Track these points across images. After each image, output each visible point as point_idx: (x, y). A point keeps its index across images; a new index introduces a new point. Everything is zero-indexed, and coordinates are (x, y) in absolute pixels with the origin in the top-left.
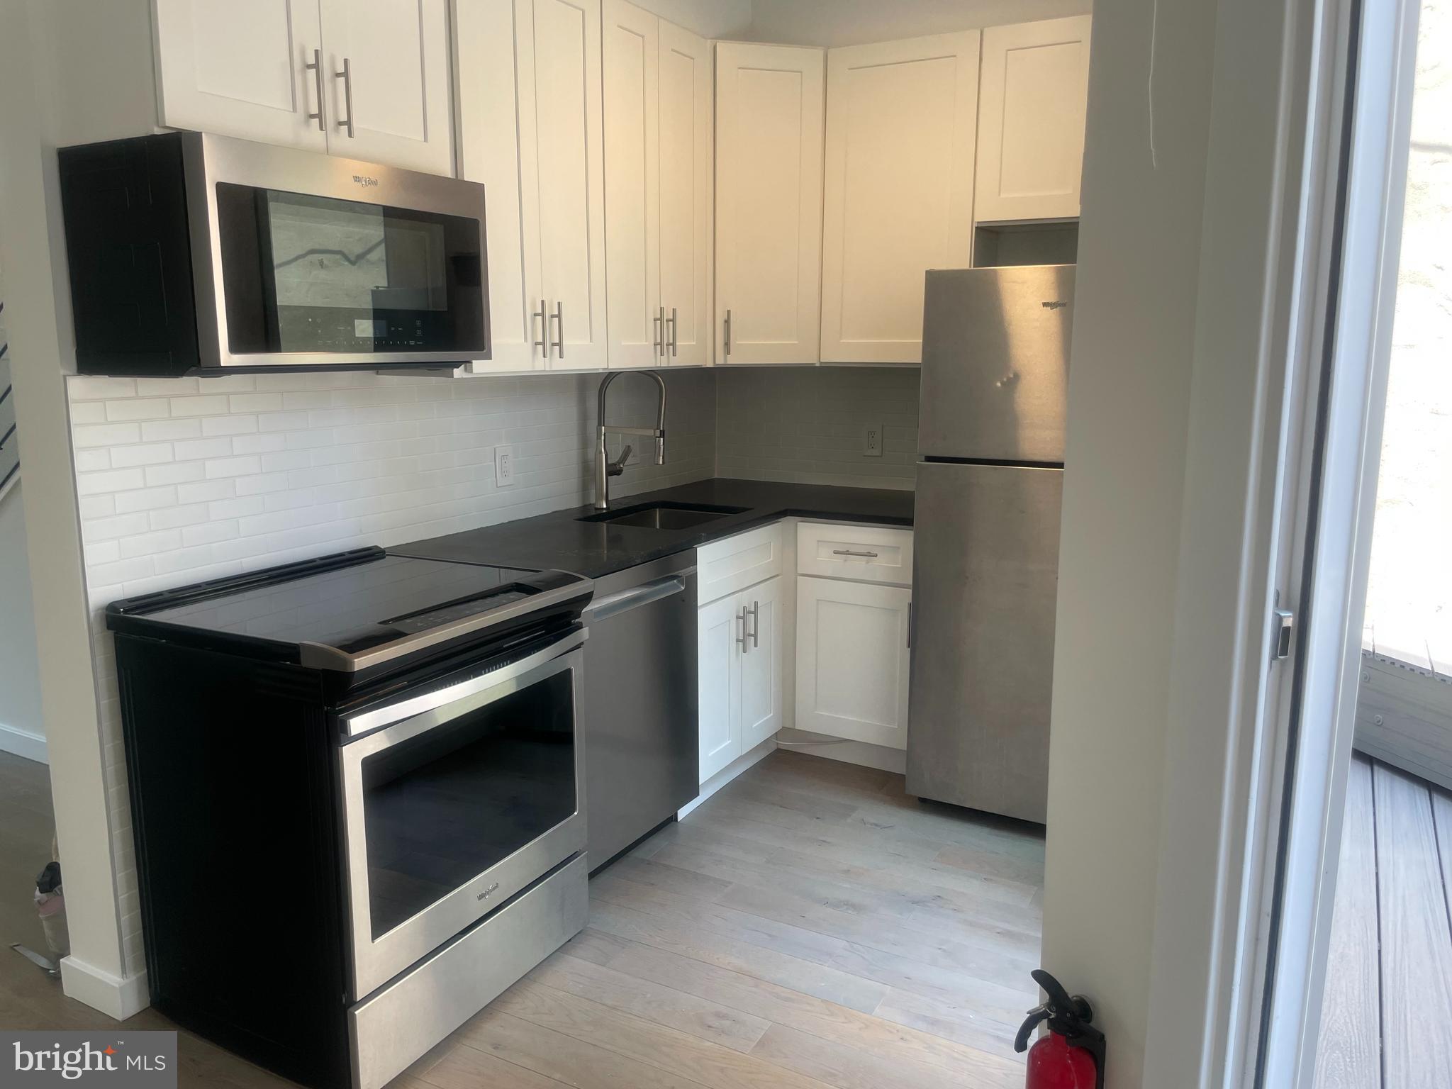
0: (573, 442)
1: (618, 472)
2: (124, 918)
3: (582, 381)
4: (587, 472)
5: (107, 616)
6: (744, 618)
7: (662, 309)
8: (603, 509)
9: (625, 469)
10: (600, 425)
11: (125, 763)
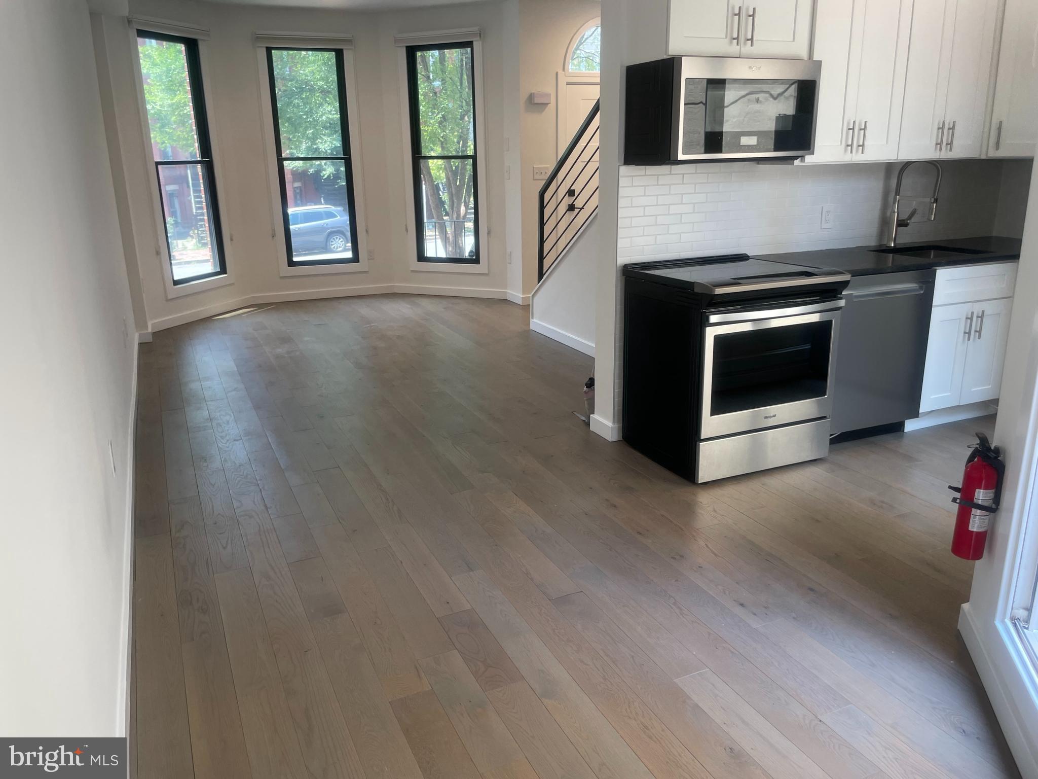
0: (878, 204)
1: (906, 225)
2: (616, 408)
3: (889, 167)
4: (884, 222)
5: (623, 270)
6: (971, 319)
7: (944, 122)
8: (891, 247)
9: (910, 224)
10: (896, 195)
11: (623, 335)
